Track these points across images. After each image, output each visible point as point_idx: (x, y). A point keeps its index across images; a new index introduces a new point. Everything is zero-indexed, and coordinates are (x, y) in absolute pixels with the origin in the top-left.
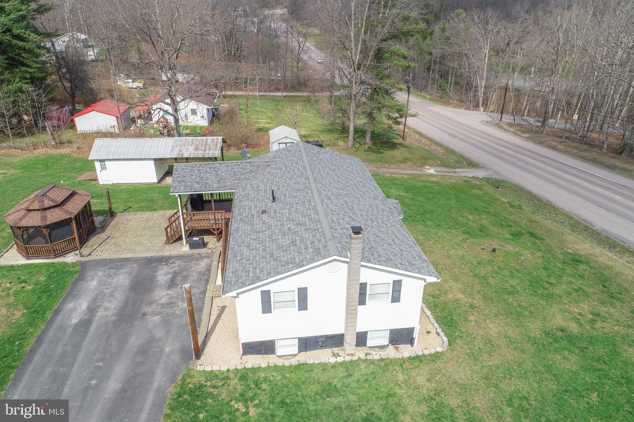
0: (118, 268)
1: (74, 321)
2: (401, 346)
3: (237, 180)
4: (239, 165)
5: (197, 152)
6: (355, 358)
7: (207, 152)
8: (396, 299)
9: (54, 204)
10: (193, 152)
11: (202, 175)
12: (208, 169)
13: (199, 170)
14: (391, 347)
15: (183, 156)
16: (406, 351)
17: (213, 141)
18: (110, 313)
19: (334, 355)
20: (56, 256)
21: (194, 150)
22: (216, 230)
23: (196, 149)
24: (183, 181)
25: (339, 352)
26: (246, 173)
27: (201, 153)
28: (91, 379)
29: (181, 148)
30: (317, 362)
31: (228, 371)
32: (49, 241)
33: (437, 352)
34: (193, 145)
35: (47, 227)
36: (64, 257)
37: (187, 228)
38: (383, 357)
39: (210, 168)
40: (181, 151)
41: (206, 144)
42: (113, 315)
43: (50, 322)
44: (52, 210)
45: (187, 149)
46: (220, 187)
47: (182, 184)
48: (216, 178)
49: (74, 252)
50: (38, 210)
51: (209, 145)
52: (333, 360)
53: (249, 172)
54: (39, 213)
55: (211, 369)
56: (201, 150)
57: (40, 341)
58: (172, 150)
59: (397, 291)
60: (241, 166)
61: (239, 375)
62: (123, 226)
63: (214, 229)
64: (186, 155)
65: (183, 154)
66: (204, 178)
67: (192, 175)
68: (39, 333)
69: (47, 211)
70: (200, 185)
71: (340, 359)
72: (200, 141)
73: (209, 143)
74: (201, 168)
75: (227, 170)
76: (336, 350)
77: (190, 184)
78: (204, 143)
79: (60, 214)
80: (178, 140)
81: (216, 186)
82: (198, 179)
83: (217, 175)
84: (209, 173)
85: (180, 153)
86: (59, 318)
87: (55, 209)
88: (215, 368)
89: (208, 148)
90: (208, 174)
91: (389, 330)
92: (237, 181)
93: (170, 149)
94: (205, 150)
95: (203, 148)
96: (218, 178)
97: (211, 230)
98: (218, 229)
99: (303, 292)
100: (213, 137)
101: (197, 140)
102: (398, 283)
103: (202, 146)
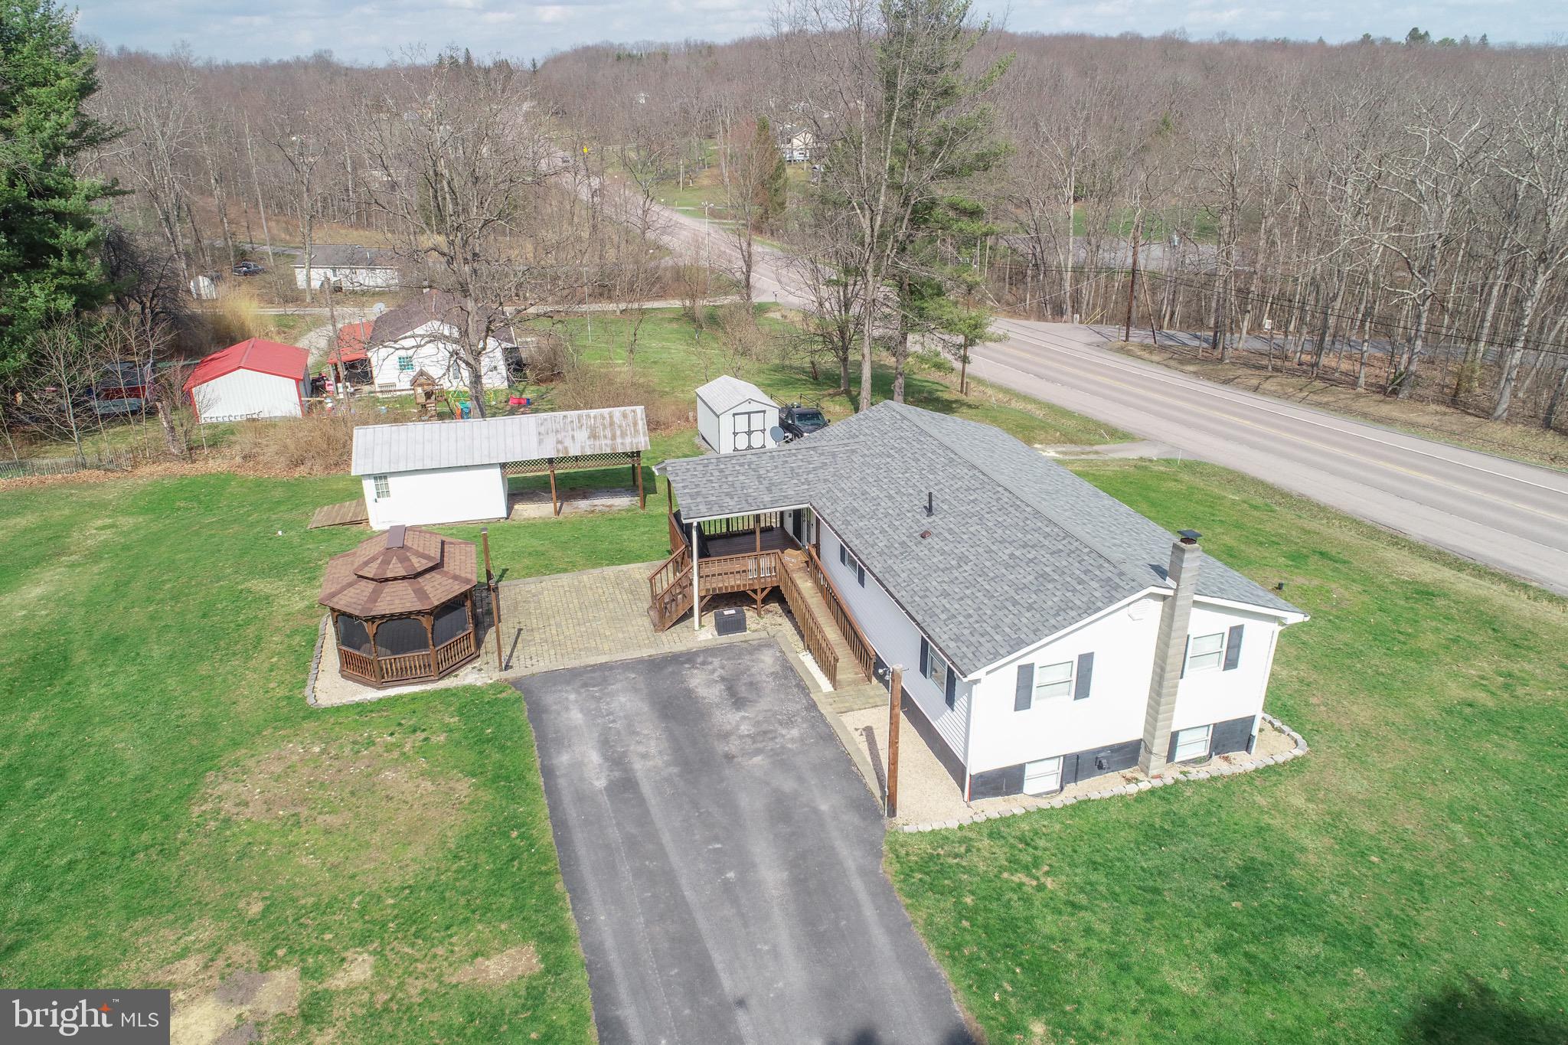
0: (604, 682)
1: (600, 783)
2: (1231, 755)
3: (803, 484)
4: (794, 455)
5: (597, 443)
6: (1169, 781)
7: (619, 440)
8: (1231, 663)
9: (431, 564)
10: (588, 443)
11: (730, 479)
12: (737, 468)
13: (721, 471)
14: (1215, 758)
15: (567, 452)
16: (1243, 762)
17: (625, 416)
18: (659, 762)
19: (1129, 781)
20: (443, 675)
21: (589, 438)
22: (759, 591)
23: (594, 436)
24: (698, 494)
25: (1134, 775)
26: (815, 469)
27: (606, 445)
28: (720, 871)
29: (560, 437)
30: (1107, 795)
31: (961, 828)
32: (431, 642)
33: (1296, 758)
34: (584, 428)
35: (431, 612)
36: (456, 676)
37: (703, 594)
38: (1215, 774)
39: (742, 465)
40: (559, 442)
41: (612, 424)
42: (668, 764)
43: (551, 791)
44: (427, 576)
45: (573, 437)
46: (777, 501)
47: (699, 500)
48: (761, 483)
49: (469, 666)
50: (404, 578)
51: (620, 426)
52: (1132, 789)
53: (821, 468)
54: (405, 583)
55: (930, 829)
56: (605, 437)
57: (559, 823)
58: (540, 442)
59: (1234, 647)
60: (800, 457)
61: (985, 831)
62: (532, 605)
63: (755, 591)
64: (574, 452)
65: (566, 448)
66: (738, 485)
67: (711, 481)
68: (547, 811)
69: (420, 580)
70: (736, 499)
71: (1145, 786)
72: (595, 417)
73: (616, 420)
74: (722, 466)
75: (776, 467)
76: (1128, 773)
77: (714, 498)
78: (607, 422)
79: (445, 583)
80: (545, 420)
81: (767, 498)
82: (726, 488)
83: (759, 477)
84: (743, 474)
85: (560, 447)
86: (562, 782)
87: (433, 574)
88: (936, 827)
89: (618, 433)
90: (742, 478)
91: (1211, 727)
92: (806, 487)
93: (535, 439)
94: (614, 438)
95: (608, 433)
96: (766, 483)
97: (750, 592)
98: (763, 590)
99: (1085, 663)
100: (623, 408)
101: (588, 416)
102: (1236, 633)
103: (605, 428)
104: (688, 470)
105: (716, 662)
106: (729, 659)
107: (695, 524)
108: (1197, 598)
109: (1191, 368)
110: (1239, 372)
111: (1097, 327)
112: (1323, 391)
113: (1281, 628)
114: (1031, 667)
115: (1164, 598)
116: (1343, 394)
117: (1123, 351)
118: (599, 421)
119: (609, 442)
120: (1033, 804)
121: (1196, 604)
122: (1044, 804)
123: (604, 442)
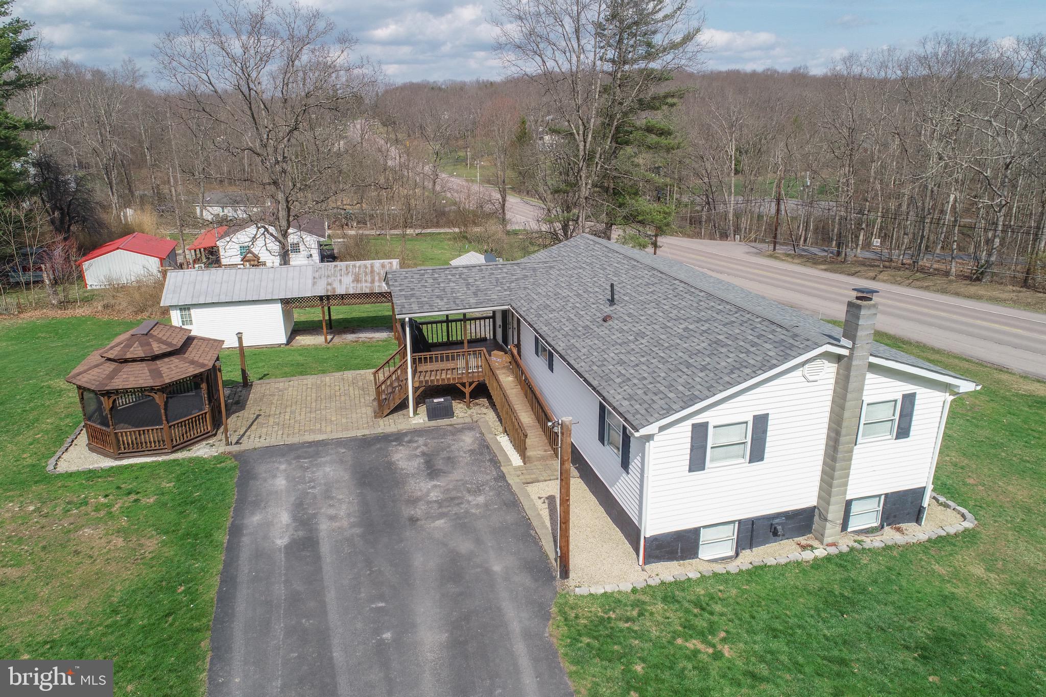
0: (317, 454)
1: (281, 542)
2: (903, 526)
3: (505, 290)
4: (500, 269)
5: (359, 285)
6: (845, 549)
7: (377, 284)
8: (903, 432)
9: (169, 349)
10: (352, 285)
11: (442, 285)
12: (450, 277)
13: (435, 279)
14: (887, 529)
15: (335, 292)
16: (915, 533)
17: (383, 266)
18: (345, 523)
19: (804, 548)
20: (175, 449)
21: (353, 282)
22: (467, 385)
23: (357, 280)
24: (412, 295)
25: (809, 542)
26: (517, 280)
27: (366, 287)
29: (330, 281)
30: (783, 561)
31: (634, 590)
32: (164, 418)
33: (966, 530)
34: (350, 274)
35: (163, 389)
36: (189, 450)
37: (417, 385)
38: (890, 543)
39: (453, 275)
40: (329, 284)
41: (372, 271)
42: (352, 526)
43: (232, 549)
44: (166, 360)
45: (340, 281)
46: (481, 303)
47: (412, 300)
48: (468, 289)
49: (204, 443)
50: (142, 360)
51: (379, 274)
52: (808, 555)
53: (523, 279)
54: (144, 364)
55: (602, 591)
56: (366, 281)
57: (229, 579)
58: (314, 284)
59: (906, 415)
60: (505, 270)
61: (659, 595)
62: (276, 397)
63: (464, 385)
64: (340, 290)
65: (334, 289)
66: (448, 290)
67: (426, 287)
68: (221, 567)
69: (158, 362)
70: (445, 300)
71: (820, 552)
72: (360, 267)
73: (376, 269)
74: (436, 276)
75: (483, 277)
76: (802, 540)
77: (426, 299)
78: (369, 270)
79: (182, 366)
80: (320, 268)
81: (473, 301)
82: (437, 292)
83: (468, 284)
84: (454, 282)
85: (329, 287)
86: (246, 540)
87: (172, 358)
88: (609, 589)
89: (377, 278)
90: (452, 284)
91: (883, 497)
92: (508, 293)
93: (310, 282)
94: (373, 282)
95: (369, 278)
96: (473, 289)
97: (458, 385)
98: (471, 384)
99: (761, 423)
100: (382, 261)
101: (354, 266)
102: (909, 399)
103: (366, 274)
104: (406, 278)
105: (421, 441)
106: (433, 438)
107: (407, 319)
108: (873, 360)
109: (823, 267)
110: (859, 269)
111: (753, 244)
112: (923, 279)
113: (952, 397)
114: (705, 426)
115: (839, 358)
116: (940, 281)
117: (773, 256)
118: (362, 270)
119: (368, 285)
120: (707, 569)
121: (873, 368)
122: (719, 568)
123: (364, 285)
